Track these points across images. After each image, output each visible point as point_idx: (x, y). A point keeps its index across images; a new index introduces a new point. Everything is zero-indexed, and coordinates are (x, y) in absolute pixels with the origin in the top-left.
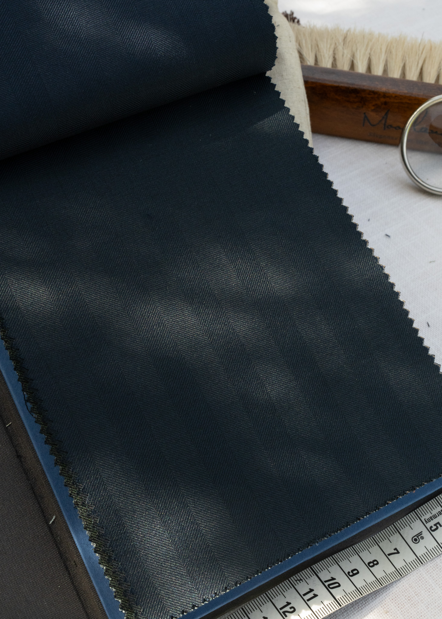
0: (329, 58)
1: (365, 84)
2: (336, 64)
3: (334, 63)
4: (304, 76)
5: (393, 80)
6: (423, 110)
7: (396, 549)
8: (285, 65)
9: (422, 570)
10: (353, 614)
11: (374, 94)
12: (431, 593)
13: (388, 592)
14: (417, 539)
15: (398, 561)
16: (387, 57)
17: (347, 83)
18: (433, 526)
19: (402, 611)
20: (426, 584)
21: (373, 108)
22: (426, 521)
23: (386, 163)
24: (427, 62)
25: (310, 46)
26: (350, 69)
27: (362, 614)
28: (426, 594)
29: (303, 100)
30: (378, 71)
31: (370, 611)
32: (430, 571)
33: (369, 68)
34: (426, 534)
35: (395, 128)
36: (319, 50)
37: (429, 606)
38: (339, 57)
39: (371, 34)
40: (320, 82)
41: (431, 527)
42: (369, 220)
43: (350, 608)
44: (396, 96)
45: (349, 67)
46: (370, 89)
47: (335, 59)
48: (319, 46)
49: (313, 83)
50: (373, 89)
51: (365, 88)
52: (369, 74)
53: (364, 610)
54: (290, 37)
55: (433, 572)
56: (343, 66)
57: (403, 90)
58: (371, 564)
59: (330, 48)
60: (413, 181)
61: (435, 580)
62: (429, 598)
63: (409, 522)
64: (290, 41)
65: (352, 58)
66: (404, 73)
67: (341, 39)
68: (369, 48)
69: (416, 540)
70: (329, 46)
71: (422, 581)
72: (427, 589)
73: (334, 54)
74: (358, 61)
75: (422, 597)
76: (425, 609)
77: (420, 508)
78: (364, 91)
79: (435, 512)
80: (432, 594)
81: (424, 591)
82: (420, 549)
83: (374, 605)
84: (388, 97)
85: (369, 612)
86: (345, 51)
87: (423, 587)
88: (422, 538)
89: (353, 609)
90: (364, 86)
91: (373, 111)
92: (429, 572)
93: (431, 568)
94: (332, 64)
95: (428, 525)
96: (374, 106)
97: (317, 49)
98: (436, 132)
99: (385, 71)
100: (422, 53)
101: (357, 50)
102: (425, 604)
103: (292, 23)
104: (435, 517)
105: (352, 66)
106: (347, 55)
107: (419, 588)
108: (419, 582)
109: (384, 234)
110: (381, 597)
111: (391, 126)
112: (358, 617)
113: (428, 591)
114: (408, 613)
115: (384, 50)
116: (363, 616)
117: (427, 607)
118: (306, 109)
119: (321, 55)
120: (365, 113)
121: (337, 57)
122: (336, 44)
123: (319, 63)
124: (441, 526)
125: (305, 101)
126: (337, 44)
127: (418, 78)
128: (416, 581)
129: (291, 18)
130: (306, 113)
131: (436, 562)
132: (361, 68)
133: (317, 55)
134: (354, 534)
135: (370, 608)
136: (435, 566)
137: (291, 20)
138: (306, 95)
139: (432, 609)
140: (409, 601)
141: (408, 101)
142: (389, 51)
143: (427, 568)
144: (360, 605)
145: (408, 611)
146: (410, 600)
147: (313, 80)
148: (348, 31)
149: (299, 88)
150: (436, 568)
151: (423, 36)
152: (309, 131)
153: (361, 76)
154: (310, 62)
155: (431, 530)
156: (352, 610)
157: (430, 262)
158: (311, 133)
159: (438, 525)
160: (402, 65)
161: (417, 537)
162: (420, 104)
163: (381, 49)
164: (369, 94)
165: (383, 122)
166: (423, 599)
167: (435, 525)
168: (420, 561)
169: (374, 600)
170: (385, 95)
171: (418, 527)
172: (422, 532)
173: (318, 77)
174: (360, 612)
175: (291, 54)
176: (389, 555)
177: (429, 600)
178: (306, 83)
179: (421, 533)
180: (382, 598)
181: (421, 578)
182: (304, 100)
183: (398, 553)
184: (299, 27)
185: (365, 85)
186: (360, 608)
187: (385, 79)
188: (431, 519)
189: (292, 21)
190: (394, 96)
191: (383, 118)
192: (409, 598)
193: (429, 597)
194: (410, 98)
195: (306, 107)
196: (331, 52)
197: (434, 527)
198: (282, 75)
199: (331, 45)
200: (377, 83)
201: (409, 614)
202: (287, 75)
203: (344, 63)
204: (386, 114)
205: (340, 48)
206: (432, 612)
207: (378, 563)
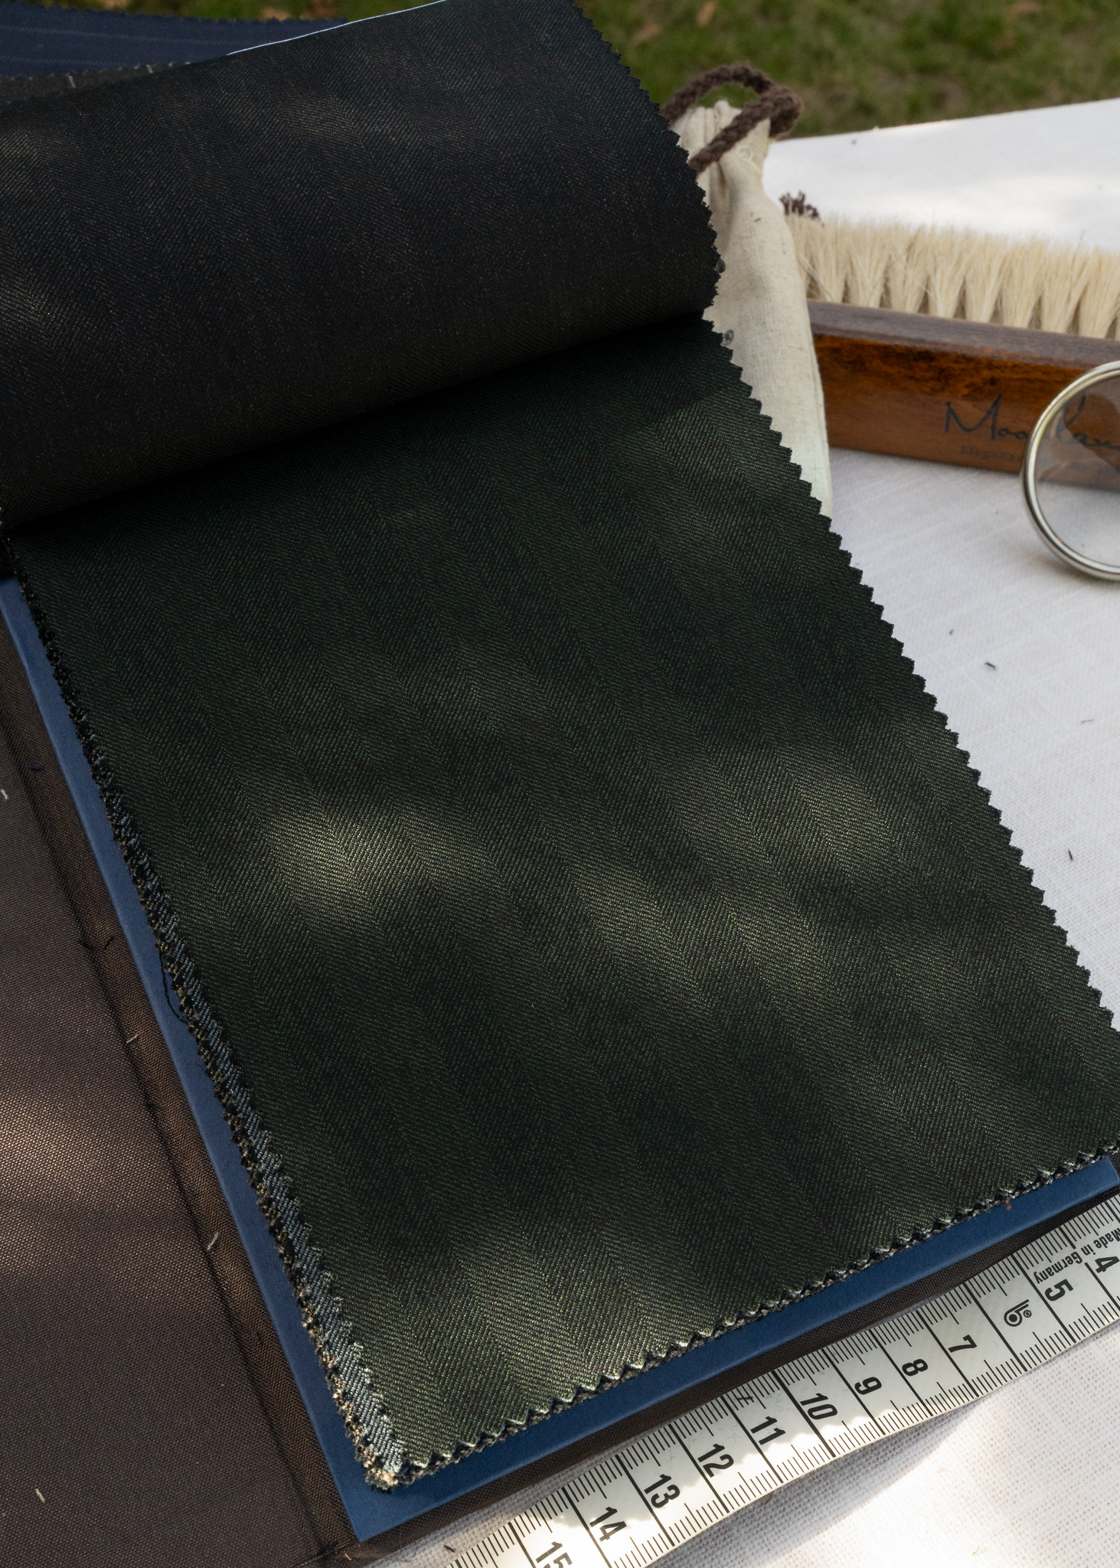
0: (874, 287)
1: (947, 340)
2: (890, 303)
3: (885, 297)
4: (813, 326)
5: (1013, 334)
6: (1071, 395)
7: (968, 1338)
8: (770, 301)
9: (1025, 1382)
10: (863, 1471)
11: (968, 362)
12: (1042, 1431)
13: (945, 1427)
14: (1015, 1316)
15: (972, 1363)
16: (1002, 284)
17: (910, 340)
18: (1053, 1288)
19: (974, 1470)
20: (1032, 1411)
21: (966, 391)
22: (1037, 1278)
23: (997, 513)
24: (1089, 293)
25: (833, 263)
26: (920, 311)
27: (884, 1472)
28: (1030, 1434)
29: (809, 376)
30: (980, 313)
31: (903, 1466)
32: (1044, 1386)
33: (961, 309)
34: (1036, 1305)
35: (1017, 435)
36: (852, 268)
37: (1035, 1461)
38: (896, 286)
39: (969, 236)
40: (850, 336)
41: (1049, 1291)
42: (951, 633)
43: (859, 1458)
44: (1015, 366)
45: (918, 308)
46: (959, 352)
47: (887, 291)
48: (855, 263)
49: (833, 339)
50: (965, 352)
51: (947, 349)
52: (959, 320)
53: (889, 1463)
54: (783, 244)
55: (1051, 1387)
56: (905, 304)
57: (1033, 352)
58: (911, 1369)
59: (876, 269)
60: (1051, 550)
61: (1053, 1405)
62: (1037, 1443)
63: (999, 1280)
64: (784, 253)
65: (924, 288)
66: (1037, 318)
67: (901, 250)
68: (963, 266)
69: (1013, 1318)
70: (874, 264)
71: (1022, 1405)
72: (1035, 1423)
73: (887, 280)
74: (938, 294)
75: (1022, 1441)
76: (1028, 1466)
77: (1024, 1249)
78: (944, 355)
79: (1058, 1257)
80: (1044, 1435)
81: (1027, 1427)
82: (1021, 1338)
83: (912, 1454)
84: (996, 367)
85: (900, 1469)
86: (910, 273)
87: (1024, 1420)
88: (1028, 1314)
89: (864, 1460)
90: (945, 344)
91: (966, 397)
92: (1040, 1388)
93: (1045, 1379)
94: (882, 299)
95: (1043, 1287)
96: (967, 386)
97: (849, 269)
98: (1107, 443)
99: (996, 314)
100: (1079, 275)
101: (935, 270)
102: (1028, 1456)
103: (795, 217)
104: (1058, 1268)
105: (925, 304)
106: (913, 283)
107: (1015, 1421)
108: (1018, 1408)
109: (983, 661)
110: (929, 1437)
111: (1006, 430)
112: (876, 1477)
113: (1035, 1429)
114: (988, 1474)
115: (995, 271)
116: (886, 1476)
117: (1031, 1463)
118: (816, 396)
119: (856, 281)
120: (948, 404)
121: (891, 285)
122: (890, 257)
123: (852, 300)
124: (1070, 1288)
125: (814, 378)
126: (894, 259)
127: (1069, 328)
128: (1010, 1406)
129: (796, 206)
130: (817, 403)
131: (1057, 1365)
132: (943, 308)
133: (849, 284)
134: (875, 1298)
135: (904, 1459)
136: (1054, 1375)
137: (793, 210)
138: (816, 366)
139: (1042, 1467)
140: (990, 1449)
141: (1044, 377)
142: (1006, 274)
143: (1038, 1377)
144: (882, 1454)
145: (988, 1470)
146: (994, 1447)
147: (836, 334)
148: (919, 230)
149: (801, 349)
150: (1056, 1378)
151: (1081, 238)
152: (823, 441)
153: (941, 325)
154: (832, 294)
155: (1048, 1297)
156: (862, 1463)
157: (1083, 722)
158: (826, 445)
159: (1064, 1287)
160: (1033, 303)
161: (1017, 1312)
162: (1066, 383)
163: (989, 268)
164: (956, 362)
165: (989, 422)
166: (1022, 1444)
167: (1058, 1286)
168: (1021, 1364)
169: (913, 1443)
170: (991, 364)
171: (1019, 1290)
172: (1027, 1301)
173: (846, 325)
174: (881, 1467)
175: (785, 278)
176: (953, 1349)
177: (1037, 1448)
178: (818, 338)
179: (1024, 1304)
180: (932, 1439)
181: (1023, 1398)
182: (810, 373)
183: (973, 1345)
184: (814, 224)
185: (949, 341)
186: (881, 1460)
187: (995, 329)
188: (1049, 1272)
189: (797, 210)
190: (1010, 364)
191: (989, 412)
192: (991, 1442)
193: (1037, 1440)
194: (1047, 370)
195: (816, 390)
196: (880, 274)
197: (1056, 1291)
198: (765, 323)
199: (878, 262)
200: (974, 338)
201: (991, 1475)
202: (774, 322)
203: (906, 299)
204: (995, 404)
205: (899, 266)
206: (1041, 1474)
207: (925, 1367)
